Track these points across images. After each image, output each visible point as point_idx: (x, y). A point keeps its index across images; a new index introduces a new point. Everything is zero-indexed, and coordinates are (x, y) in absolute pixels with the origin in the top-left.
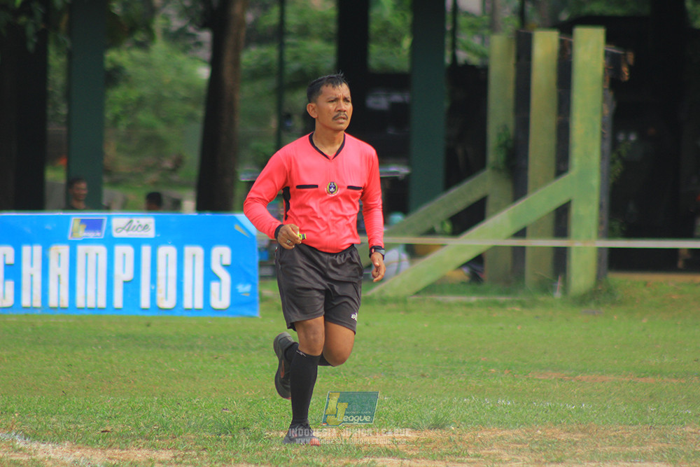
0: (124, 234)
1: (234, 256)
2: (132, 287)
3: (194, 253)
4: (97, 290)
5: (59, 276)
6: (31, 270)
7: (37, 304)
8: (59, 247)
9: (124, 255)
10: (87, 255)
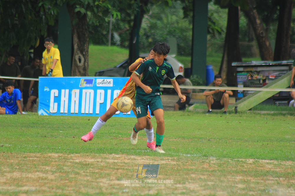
0: (101, 85)
4: (89, 106)
5: (75, 101)
6: (64, 99)
7: (66, 112)
8: (76, 90)
9: (101, 93)
10: (86, 93)
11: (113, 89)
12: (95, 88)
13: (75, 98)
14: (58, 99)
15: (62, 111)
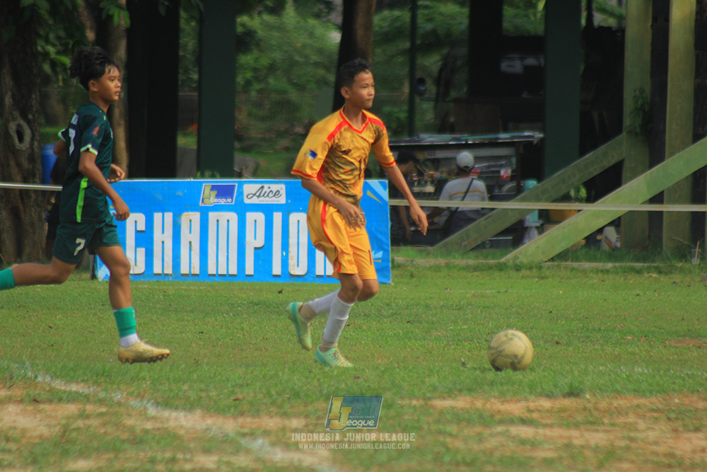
0: (255, 200)
2: (263, 253)
4: (228, 256)
5: (190, 242)
6: (162, 237)
7: (169, 270)
8: (190, 213)
9: (255, 221)
10: (218, 221)
11: (286, 210)
12: (242, 210)
13: (190, 235)
14: (145, 238)
15: (157, 269)
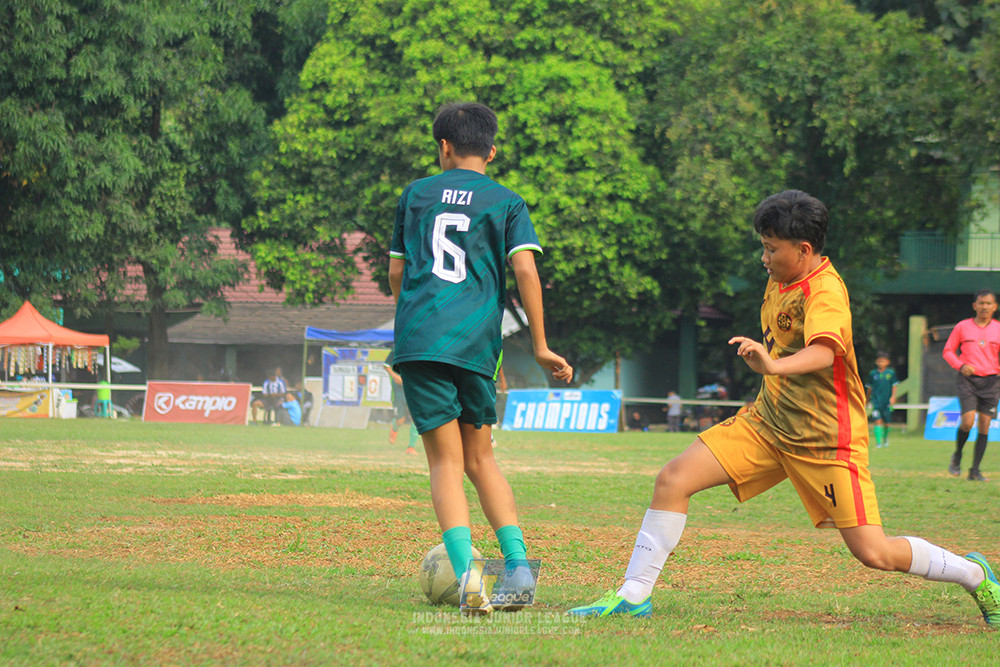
1: (612, 408)
2: (568, 420)
3: (595, 406)
